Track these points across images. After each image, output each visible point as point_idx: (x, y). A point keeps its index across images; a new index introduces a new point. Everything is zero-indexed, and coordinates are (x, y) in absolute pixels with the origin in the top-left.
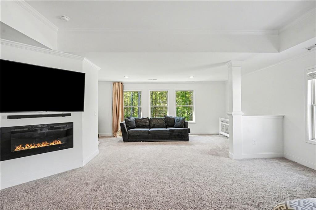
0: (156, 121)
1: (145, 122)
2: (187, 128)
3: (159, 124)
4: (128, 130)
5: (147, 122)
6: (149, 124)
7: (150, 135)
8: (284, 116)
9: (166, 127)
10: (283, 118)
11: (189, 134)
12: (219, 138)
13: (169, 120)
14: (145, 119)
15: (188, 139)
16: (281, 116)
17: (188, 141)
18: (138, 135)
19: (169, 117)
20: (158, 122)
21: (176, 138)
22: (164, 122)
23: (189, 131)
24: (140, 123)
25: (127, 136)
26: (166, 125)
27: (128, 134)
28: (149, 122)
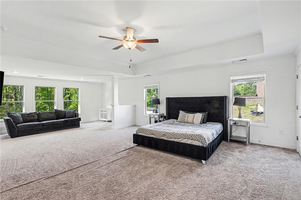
0: (46, 115)
1: (34, 117)
2: (78, 118)
3: (49, 117)
4: (16, 126)
5: (36, 117)
6: (38, 118)
7: (44, 127)
8: (136, 105)
9: (57, 119)
10: (135, 106)
11: (80, 122)
12: (100, 122)
13: (59, 113)
14: (33, 114)
15: (80, 126)
16: (134, 105)
17: (79, 127)
18: (31, 128)
19: (59, 111)
20: (48, 115)
21: (69, 126)
22: (55, 115)
23: (80, 119)
24: (27, 118)
25: (16, 131)
26: (57, 118)
27: (17, 129)
28: (38, 116)
